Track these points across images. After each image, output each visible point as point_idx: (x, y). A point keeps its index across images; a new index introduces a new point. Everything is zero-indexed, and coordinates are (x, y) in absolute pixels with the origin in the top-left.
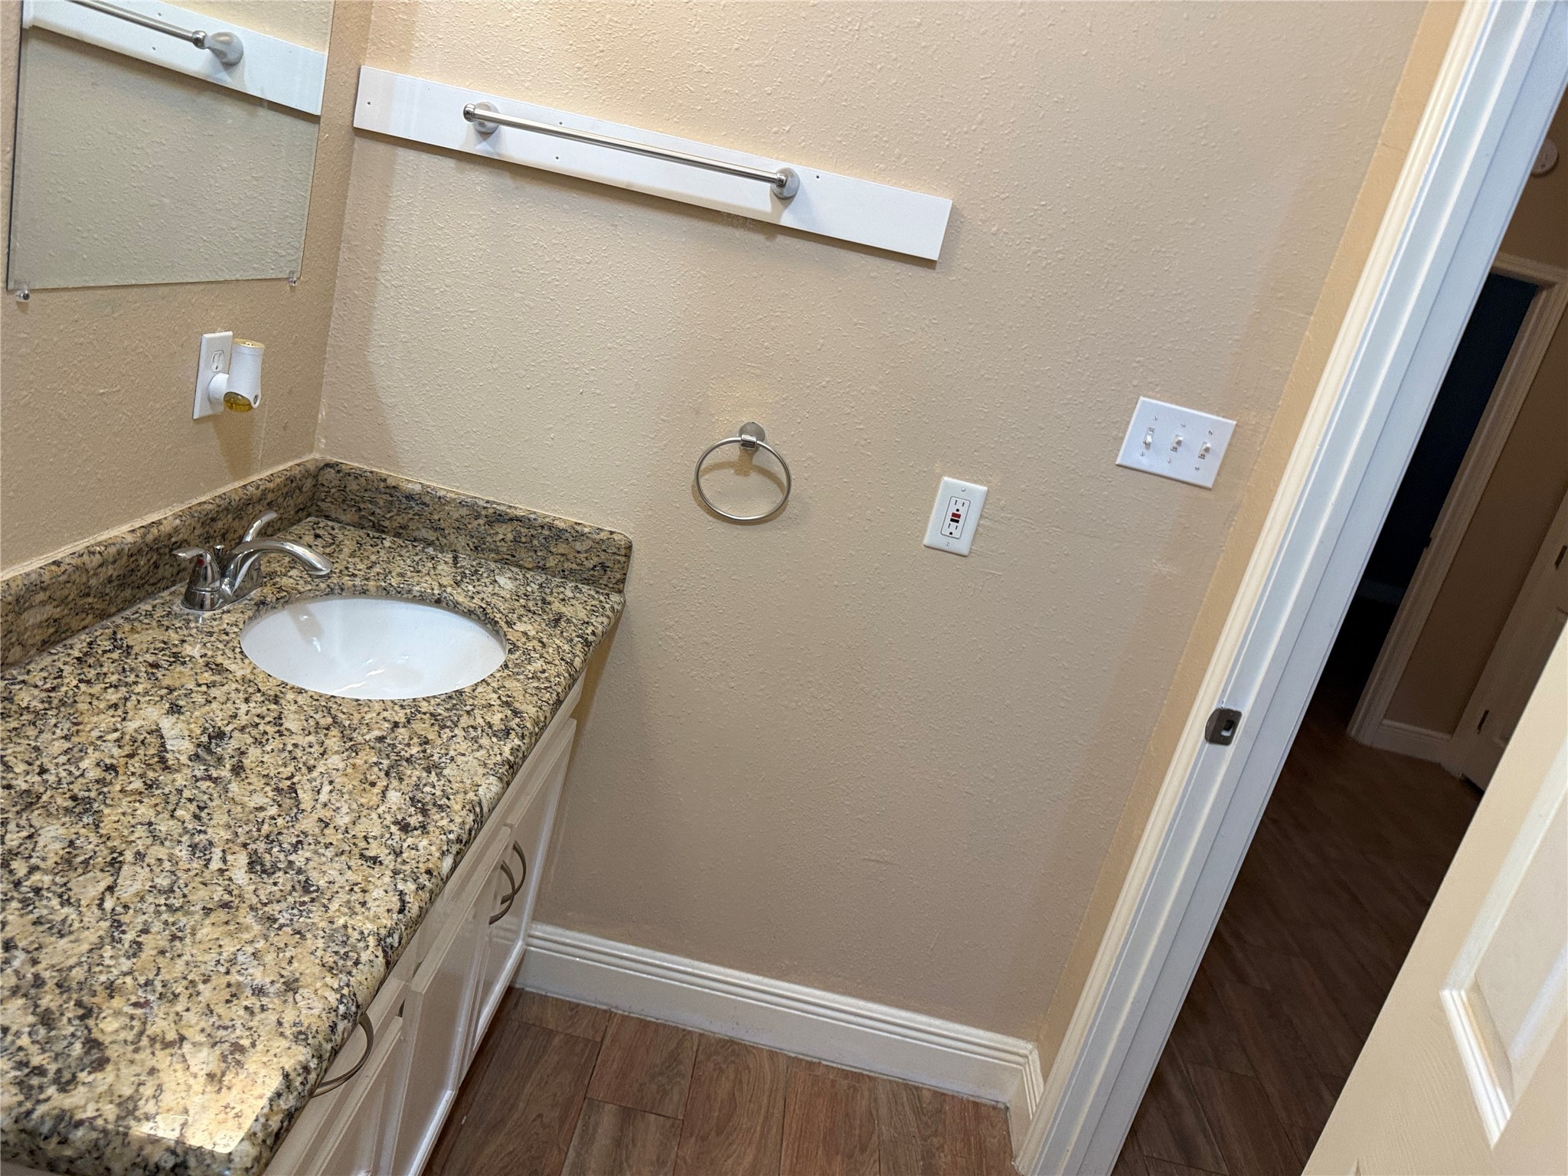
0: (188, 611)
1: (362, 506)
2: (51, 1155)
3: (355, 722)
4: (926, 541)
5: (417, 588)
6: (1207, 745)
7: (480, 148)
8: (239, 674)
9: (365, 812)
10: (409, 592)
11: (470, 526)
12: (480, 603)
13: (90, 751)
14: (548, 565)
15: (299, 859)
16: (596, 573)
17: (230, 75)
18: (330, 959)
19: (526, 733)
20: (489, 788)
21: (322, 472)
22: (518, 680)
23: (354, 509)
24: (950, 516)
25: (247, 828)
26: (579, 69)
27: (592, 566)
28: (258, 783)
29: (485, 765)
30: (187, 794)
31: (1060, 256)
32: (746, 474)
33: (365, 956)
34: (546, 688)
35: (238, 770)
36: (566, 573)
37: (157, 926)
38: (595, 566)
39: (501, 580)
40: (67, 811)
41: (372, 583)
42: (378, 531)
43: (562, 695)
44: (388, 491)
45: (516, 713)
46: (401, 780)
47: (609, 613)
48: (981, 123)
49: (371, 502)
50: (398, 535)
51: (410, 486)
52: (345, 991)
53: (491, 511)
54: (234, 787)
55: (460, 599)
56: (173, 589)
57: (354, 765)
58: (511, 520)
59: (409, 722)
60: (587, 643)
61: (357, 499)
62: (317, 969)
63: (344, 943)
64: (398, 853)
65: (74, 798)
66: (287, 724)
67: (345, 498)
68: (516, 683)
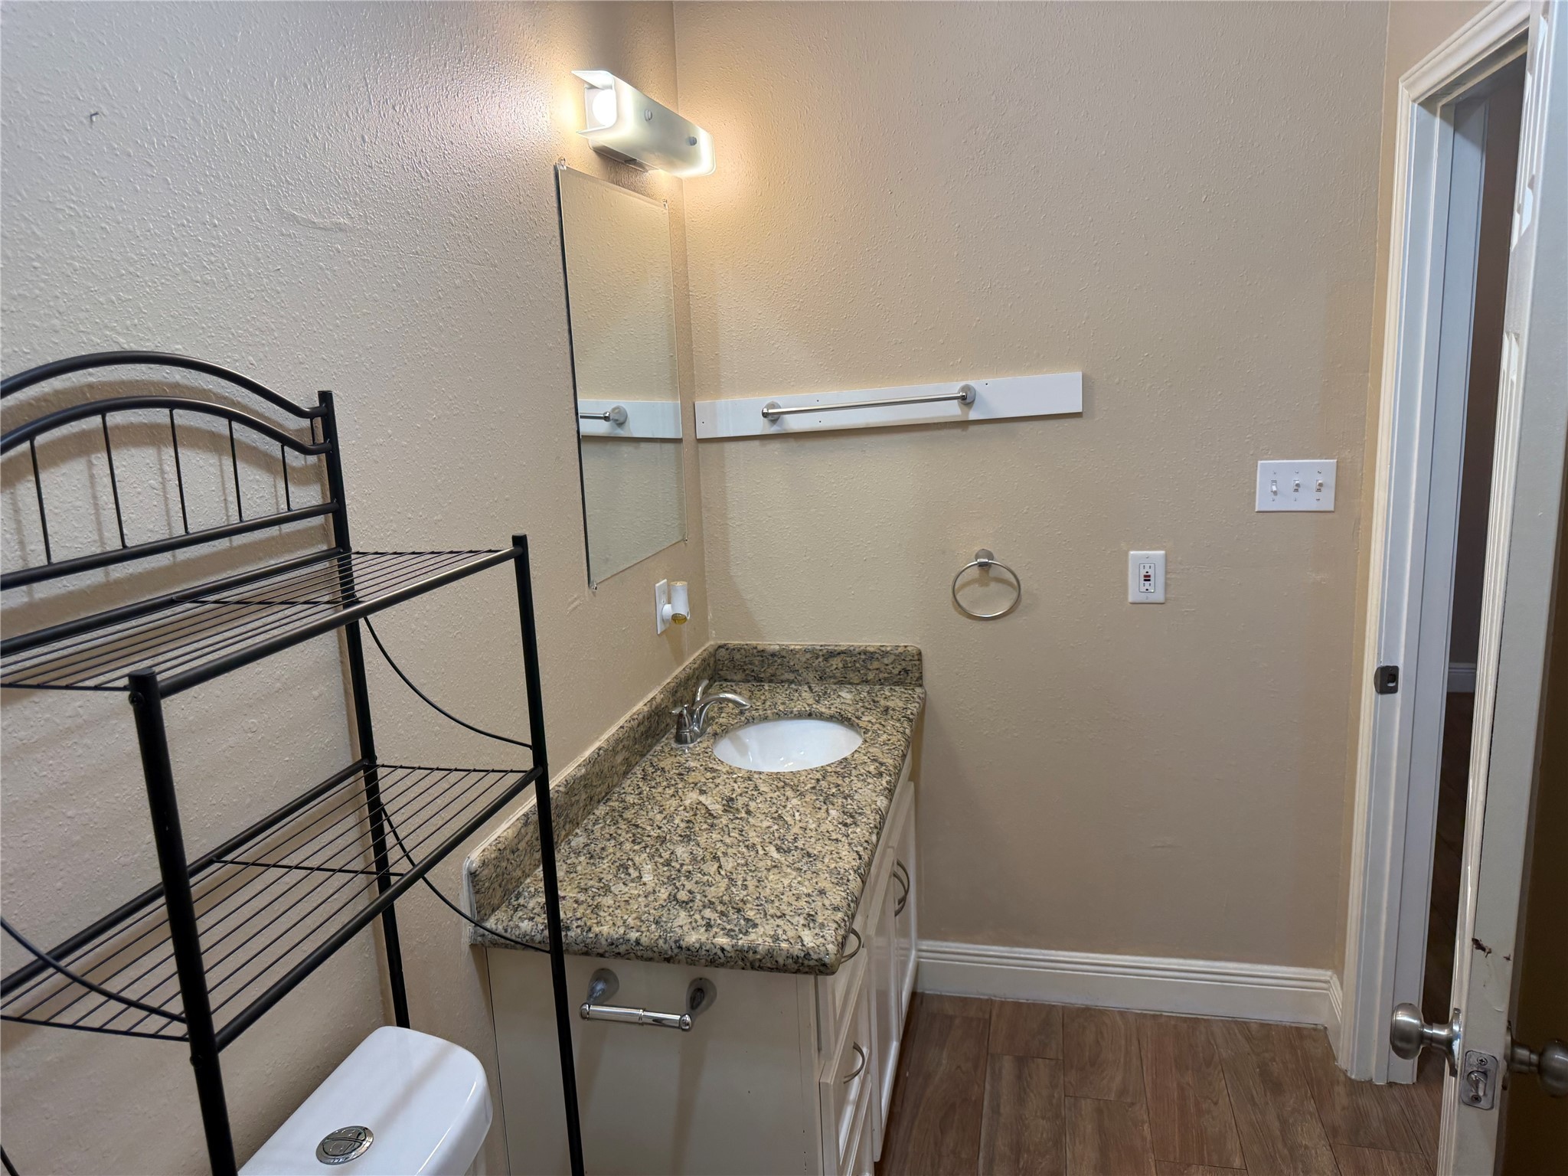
0: (680, 746)
1: (745, 667)
2: (751, 959)
3: (796, 782)
4: (1131, 599)
5: (795, 709)
6: (1380, 696)
7: (773, 429)
8: (724, 770)
9: (822, 821)
10: (792, 712)
11: (814, 665)
12: (836, 710)
13: (675, 816)
14: (869, 678)
15: (800, 844)
16: (901, 677)
17: (622, 429)
18: (835, 881)
19: (892, 773)
20: (882, 802)
21: (717, 652)
22: (876, 747)
23: (741, 671)
24: (1142, 578)
25: (767, 836)
26: (821, 365)
27: (897, 672)
28: (762, 817)
29: (875, 791)
30: (730, 826)
31: (1169, 384)
32: (987, 585)
33: (851, 878)
34: (894, 748)
35: (748, 812)
36: (882, 681)
37: (749, 878)
38: (900, 672)
39: (843, 694)
40: (682, 841)
41: (769, 712)
42: (758, 681)
43: (905, 752)
44: (759, 654)
45: (882, 764)
46: (833, 805)
47: (918, 700)
48: (1088, 318)
49: (751, 664)
50: (771, 681)
51: (772, 647)
52: (848, 891)
53: (825, 651)
54: (750, 820)
55: (823, 710)
56: (666, 736)
57: (806, 802)
58: (839, 654)
59: (824, 777)
60: (910, 720)
61: (742, 664)
62: (831, 885)
63: (839, 874)
64: (847, 836)
65: (681, 836)
66: (762, 789)
67: (735, 666)
68: (875, 749)
